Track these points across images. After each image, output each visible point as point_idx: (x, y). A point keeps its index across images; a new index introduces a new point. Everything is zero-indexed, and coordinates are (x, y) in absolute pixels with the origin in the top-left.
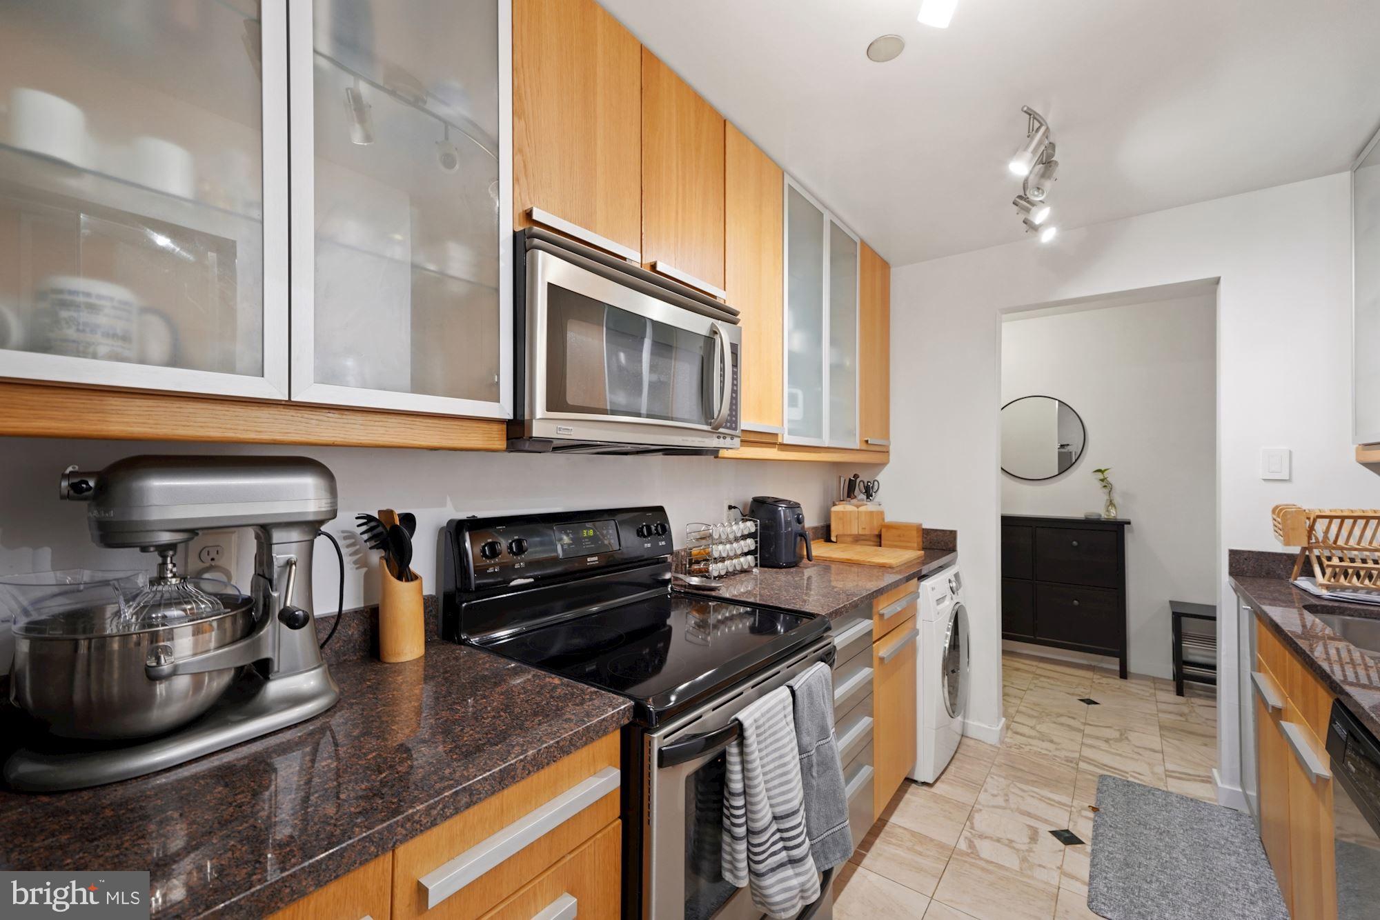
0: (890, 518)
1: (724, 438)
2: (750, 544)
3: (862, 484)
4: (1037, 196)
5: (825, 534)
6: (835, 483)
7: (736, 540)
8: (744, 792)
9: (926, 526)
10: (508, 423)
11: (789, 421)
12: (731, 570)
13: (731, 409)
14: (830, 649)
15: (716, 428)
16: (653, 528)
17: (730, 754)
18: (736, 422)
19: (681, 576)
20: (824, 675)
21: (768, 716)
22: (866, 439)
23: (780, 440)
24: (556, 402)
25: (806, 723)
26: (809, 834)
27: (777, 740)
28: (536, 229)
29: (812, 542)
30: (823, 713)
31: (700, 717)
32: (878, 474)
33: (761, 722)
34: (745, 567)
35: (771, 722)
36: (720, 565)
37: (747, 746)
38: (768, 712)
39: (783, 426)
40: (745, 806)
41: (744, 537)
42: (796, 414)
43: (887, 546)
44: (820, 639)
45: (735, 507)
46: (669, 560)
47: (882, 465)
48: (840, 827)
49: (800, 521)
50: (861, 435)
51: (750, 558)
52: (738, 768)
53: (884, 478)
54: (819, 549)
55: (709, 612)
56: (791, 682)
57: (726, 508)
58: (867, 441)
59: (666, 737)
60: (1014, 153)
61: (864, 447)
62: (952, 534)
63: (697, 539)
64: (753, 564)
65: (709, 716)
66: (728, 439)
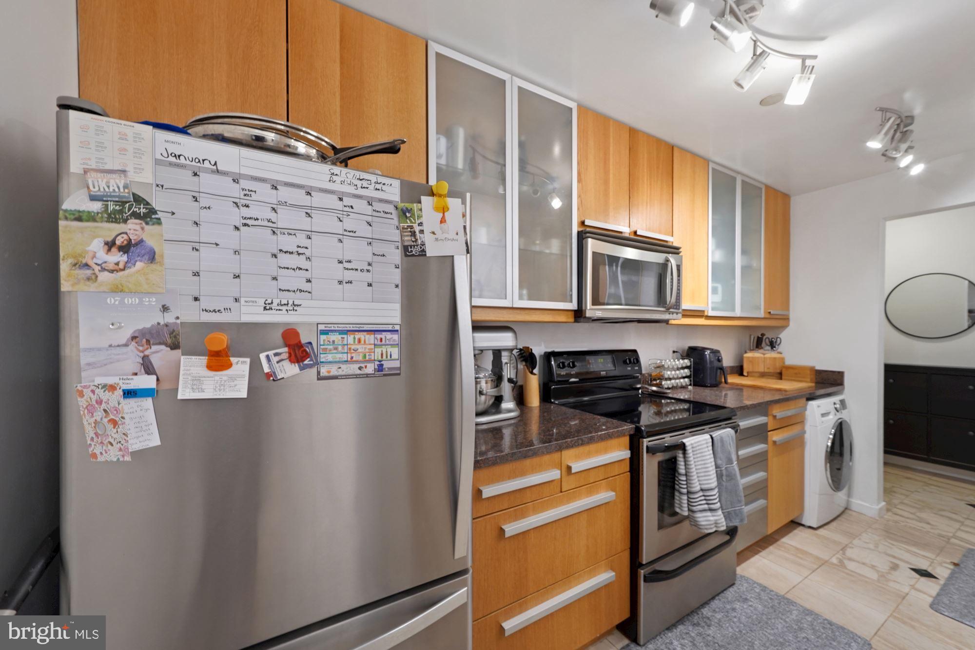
0: (789, 362)
1: (673, 314)
2: (687, 372)
3: (767, 340)
4: (895, 154)
5: (739, 370)
6: (748, 339)
7: (678, 369)
8: (686, 475)
9: (818, 368)
10: (575, 311)
11: (712, 303)
12: (675, 385)
13: (677, 299)
14: (736, 425)
15: (669, 309)
16: (632, 360)
17: (679, 457)
18: (679, 306)
19: (647, 386)
20: (731, 434)
21: (699, 444)
22: (769, 311)
23: (706, 314)
24: (596, 301)
25: (720, 454)
26: (720, 501)
27: (703, 456)
28: (588, 229)
29: (728, 376)
30: (730, 452)
31: (664, 438)
32: (781, 333)
33: (695, 445)
34: (684, 384)
35: (700, 447)
36: (669, 382)
37: (687, 454)
38: (698, 442)
39: (708, 305)
40: (686, 481)
41: (683, 368)
42: (718, 298)
43: (785, 379)
44: (730, 419)
45: (677, 352)
46: (640, 377)
47: (784, 327)
48: (739, 508)
49: (720, 360)
50: (765, 309)
51: (686, 380)
52: (683, 463)
53: (784, 336)
54: (733, 379)
55: (663, 406)
56: (711, 433)
57: (671, 352)
58: (770, 313)
59: (649, 441)
60: (871, 136)
61: (768, 316)
62: (841, 374)
63: (655, 368)
64: (688, 384)
65: (668, 439)
66: (675, 315)
